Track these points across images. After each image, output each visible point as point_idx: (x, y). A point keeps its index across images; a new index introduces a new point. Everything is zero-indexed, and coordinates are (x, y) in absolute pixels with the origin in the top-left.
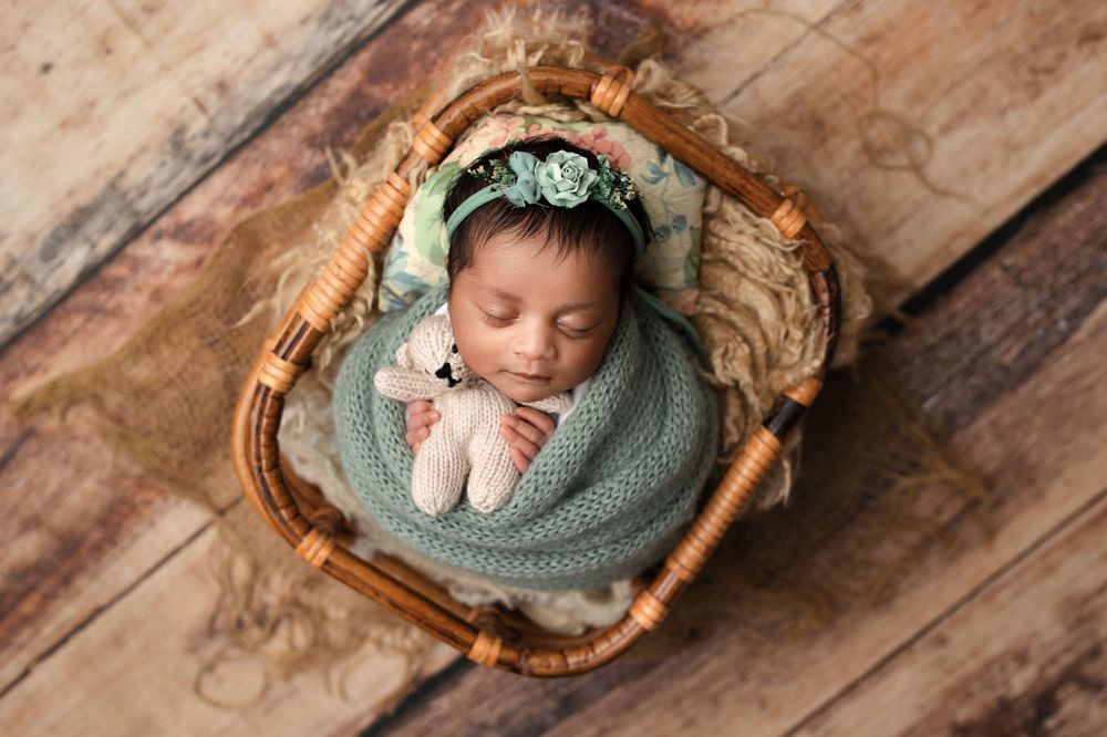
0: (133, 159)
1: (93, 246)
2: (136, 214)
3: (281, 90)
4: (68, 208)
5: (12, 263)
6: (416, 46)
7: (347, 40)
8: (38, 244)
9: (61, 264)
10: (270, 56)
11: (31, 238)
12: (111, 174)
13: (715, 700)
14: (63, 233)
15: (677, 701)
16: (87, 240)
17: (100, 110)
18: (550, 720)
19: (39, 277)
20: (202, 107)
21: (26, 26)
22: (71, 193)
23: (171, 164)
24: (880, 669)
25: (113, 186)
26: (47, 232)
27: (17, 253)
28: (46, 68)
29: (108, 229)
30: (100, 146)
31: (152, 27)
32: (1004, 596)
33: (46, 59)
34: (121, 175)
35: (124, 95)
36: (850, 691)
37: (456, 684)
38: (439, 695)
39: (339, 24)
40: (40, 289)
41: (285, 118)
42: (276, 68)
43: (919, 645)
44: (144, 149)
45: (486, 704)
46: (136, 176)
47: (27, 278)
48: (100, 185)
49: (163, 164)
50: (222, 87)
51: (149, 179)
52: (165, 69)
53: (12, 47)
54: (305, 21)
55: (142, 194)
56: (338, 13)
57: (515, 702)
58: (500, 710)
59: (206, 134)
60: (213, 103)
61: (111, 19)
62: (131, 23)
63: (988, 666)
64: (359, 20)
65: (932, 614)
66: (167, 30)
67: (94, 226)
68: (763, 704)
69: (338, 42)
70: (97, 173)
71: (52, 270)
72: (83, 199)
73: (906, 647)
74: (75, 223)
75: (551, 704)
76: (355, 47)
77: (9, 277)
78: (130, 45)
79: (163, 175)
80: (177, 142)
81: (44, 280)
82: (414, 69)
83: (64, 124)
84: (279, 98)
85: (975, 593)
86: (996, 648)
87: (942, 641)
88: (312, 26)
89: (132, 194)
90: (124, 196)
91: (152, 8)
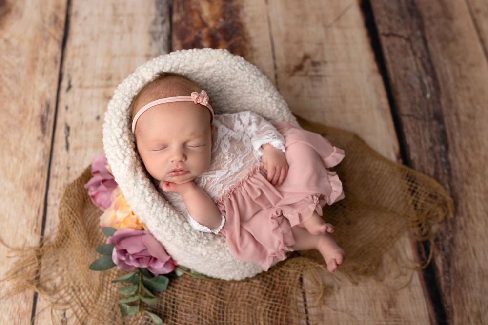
6: (183, 24)
7: (166, 38)
13: (462, 77)
15: (457, 87)
18: (441, 127)
21: (81, 114)
24: (479, 31)
28: (98, 118)
31: (114, 82)
33: (96, 115)
37: (408, 146)
38: (409, 154)
39: (159, 37)
45: (422, 142)
53: (83, 122)
54: (151, 44)
56: (157, 35)
57: (427, 132)
58: (428, 139)
61: (102, 91)
62: (108, 86)
64: (162, 32)
65: (465, 8)
66: (119, 79)
68: (473, 65)
69: (164, 40)
73: (475, 21)
75: (435, 123)
76: (170, 37)
82: (189, 28)
87: (478, 11)
88: (154, 44)
91: (109, 78)
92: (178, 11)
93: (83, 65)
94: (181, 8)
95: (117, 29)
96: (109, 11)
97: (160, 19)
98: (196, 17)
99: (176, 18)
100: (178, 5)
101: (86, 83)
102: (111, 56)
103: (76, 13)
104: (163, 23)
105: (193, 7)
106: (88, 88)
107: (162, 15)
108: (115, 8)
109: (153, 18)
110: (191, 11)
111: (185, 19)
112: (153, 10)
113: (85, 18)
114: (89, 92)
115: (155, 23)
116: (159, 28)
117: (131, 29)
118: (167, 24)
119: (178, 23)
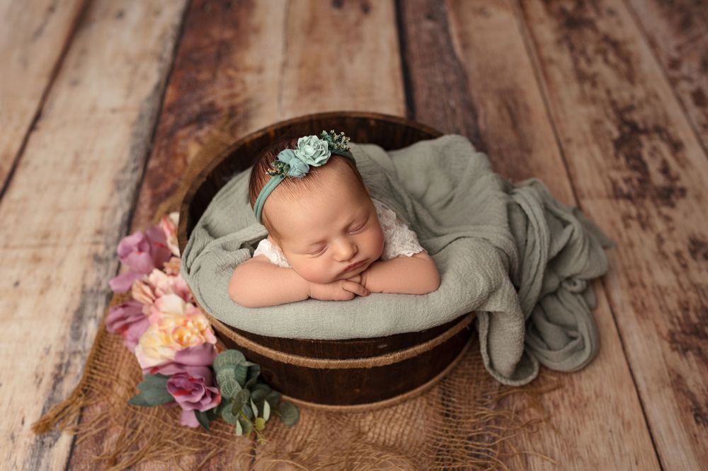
0: (83, 278)
1: (95, 317)
2: (104, 292)
3: (124, 215)
4: (70, 315)
5: (62, 355)
6: (161, 171)
7: (134, 187)
8: (69, 338)
9: (86, 334)
10: (108, 213)
11: (63, 338)
12: (79, 289)
14: (76, 324)
16: (90, 318)
17: (53, 277)
19: (80, 348)
20: (96, 243)
22: (67, 310)
23: (103, 268)
24: (567, 164)
25: (83, 292)
26: (69, 330)
27: (61, 348)
28: (17, 284)
29: (96, 306)
30: (65, 286)
31: (52, 240)
32: (561, 116)
33: (14, 280)
34: (84, 286)
35: (61, 264)
36: (571, 177)
39: (125, 187)
40: (85, 351)
41: (135, 220)
42: (115, 212)
43: (564, 146)
44: (85, 273)
46: (90, 281)
47: (75, 353)
48: (78, 298)
49: (99, 270)
50: (99, 232)
51: (98, 279)
52: (69, 246)
54: (112, 195)
55: (99, 284)
56: (122, 184)
59: (108, 248)
60: (100, 238)
61: (32, 251)
62: (42, 246)
63: (594, 132)
64: (130, 181)
65: (552, 138)
66: (59, 236)
67: (89, 310)
69: (130, 190)
70: (72, 295)
71: (84, 340)
72: (74, 307)
73: (562, 153)
74: (79, 316)
76: (139, 187)
77: (65, 361)
78: (47, 252)
79: (103, 271)
80: (97, 259)
81: (84, 347)
82: (167, 175)
83: (42, 292)
84: (126, 218)
85: (553, 124)
86: (586, 127)
87: (569, 141)
88: (116, 195)
89: (95, 289)
90: (92, 291)
91: (46, 236)
92: (158, 155)
93: (17, 222)
94: (163, 153)
95: (74, 178)
96: (68, 160)
97: (132, 166)
98: (180, 162)
99: (153, 163)
100: (160, 149)
101: (15, 242)
102: (57, 210)
103: (27, 163)
104: (135, 170)
105: (179, 151)
106: (15, 248)
107: (135, 161)
108: (77, 155)
109: (122, 165)
110: (175, 156)
111: (164, 165)
112: (126, 155)
113: (36, 168)
114: (14, 253)
115: (124, 170)
116: (128, 176)
117: (90, 178)
118: (140, 172)
119: (156, 169)
